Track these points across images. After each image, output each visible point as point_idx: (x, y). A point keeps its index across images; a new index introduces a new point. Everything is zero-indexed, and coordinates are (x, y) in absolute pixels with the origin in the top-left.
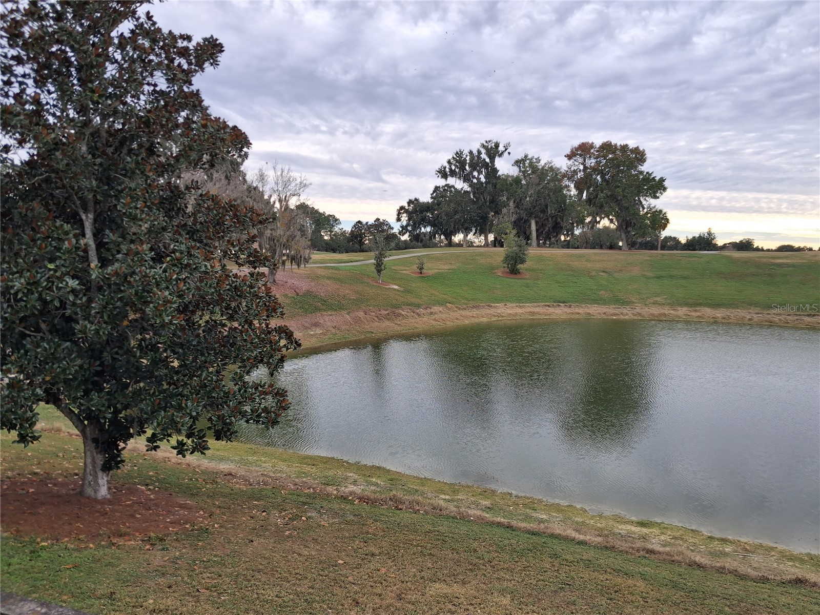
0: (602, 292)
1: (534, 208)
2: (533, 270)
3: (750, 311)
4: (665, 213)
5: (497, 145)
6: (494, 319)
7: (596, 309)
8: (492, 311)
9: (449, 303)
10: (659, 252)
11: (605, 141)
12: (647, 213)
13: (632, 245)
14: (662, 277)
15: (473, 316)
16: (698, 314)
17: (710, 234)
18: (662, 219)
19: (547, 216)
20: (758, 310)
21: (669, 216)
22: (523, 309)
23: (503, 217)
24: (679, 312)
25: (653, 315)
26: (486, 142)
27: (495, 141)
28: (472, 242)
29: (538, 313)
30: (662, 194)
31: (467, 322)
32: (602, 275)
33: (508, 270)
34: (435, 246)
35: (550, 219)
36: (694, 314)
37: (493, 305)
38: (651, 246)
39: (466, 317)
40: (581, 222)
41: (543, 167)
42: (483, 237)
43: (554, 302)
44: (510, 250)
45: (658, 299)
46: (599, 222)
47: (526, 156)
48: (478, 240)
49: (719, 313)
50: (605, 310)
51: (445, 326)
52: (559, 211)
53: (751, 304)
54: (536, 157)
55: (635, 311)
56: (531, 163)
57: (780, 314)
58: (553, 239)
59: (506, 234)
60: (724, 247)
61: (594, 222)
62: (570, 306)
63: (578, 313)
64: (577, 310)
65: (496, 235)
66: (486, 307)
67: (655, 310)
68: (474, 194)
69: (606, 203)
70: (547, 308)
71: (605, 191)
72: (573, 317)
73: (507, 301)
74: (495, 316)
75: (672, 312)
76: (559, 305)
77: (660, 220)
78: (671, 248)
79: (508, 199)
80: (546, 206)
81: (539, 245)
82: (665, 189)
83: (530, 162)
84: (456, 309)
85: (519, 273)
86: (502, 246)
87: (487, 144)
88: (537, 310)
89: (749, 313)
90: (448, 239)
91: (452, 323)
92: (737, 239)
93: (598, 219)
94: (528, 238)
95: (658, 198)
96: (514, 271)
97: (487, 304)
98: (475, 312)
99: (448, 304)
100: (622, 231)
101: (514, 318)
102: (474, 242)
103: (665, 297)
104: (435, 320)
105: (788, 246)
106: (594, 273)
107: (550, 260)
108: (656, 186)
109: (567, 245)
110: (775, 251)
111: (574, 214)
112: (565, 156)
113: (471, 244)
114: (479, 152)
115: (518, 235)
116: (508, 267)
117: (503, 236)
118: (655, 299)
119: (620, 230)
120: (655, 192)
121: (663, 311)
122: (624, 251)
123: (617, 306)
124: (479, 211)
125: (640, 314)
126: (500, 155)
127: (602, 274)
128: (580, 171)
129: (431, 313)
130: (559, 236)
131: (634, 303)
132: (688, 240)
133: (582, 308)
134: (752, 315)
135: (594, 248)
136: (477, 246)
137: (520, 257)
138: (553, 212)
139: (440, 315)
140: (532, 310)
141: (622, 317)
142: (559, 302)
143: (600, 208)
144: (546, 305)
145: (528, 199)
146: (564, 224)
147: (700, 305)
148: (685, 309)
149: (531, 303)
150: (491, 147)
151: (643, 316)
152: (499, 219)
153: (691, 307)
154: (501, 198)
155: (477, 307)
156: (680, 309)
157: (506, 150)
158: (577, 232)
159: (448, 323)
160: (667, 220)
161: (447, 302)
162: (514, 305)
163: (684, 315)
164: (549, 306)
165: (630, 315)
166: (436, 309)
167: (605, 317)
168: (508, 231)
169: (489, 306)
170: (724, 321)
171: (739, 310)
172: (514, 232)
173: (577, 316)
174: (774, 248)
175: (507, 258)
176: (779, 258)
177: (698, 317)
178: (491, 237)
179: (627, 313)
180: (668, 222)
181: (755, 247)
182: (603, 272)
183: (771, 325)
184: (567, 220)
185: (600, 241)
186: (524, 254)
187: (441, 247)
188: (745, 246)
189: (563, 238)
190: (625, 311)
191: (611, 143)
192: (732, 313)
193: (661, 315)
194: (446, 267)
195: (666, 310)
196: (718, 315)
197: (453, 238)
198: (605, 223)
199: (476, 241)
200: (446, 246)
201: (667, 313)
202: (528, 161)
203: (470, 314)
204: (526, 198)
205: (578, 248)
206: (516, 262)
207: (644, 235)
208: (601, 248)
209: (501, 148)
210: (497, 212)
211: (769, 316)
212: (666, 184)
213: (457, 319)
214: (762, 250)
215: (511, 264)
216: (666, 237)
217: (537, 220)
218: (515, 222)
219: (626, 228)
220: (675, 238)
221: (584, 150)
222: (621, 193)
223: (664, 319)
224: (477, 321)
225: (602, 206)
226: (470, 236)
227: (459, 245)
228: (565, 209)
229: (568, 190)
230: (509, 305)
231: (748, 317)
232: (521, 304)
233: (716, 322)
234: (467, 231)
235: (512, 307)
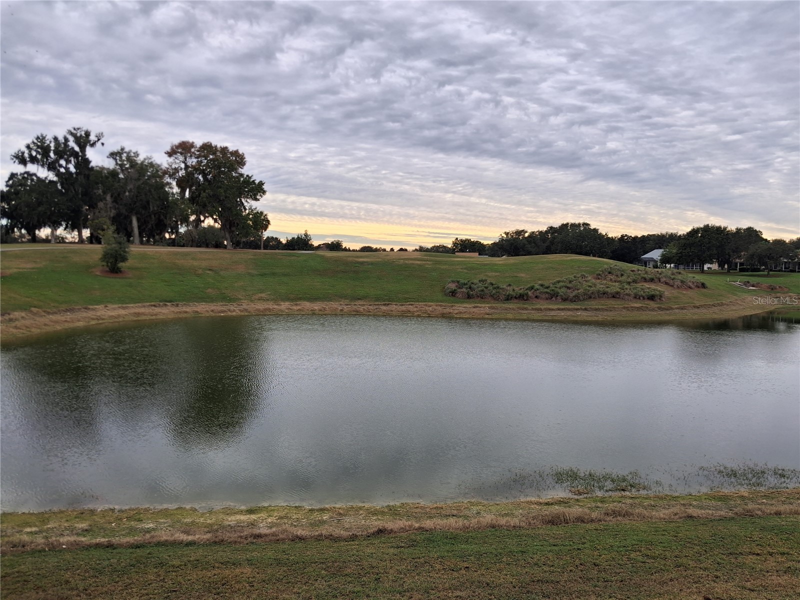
0: (210, 290)
1: (135, 204)
2: (136, 269)
3: (342, 303)
4: (266, 215)
5: (88, 134)
6: (93, 322)
7: (203, 306)
8: (90, 314)
9: (35, 307)
10: (262, 251)
11: (206, 141)
12: (249, 214)
13: (237, 245)
14: (265, 274)
15: (66, 321)
16: (299, 307)
17: (306, 235)
18: (264, 220)
19: (149, 212)
20: (347, 301)
21: (269, 218)
22: (127, 310)
23: (99, 212)
24: (283, 306)
25: (258, 310)
26: (74, 129)
27: (85, 129)
28: (63, 238)
29: (143, 314)
30: (261, 196)
31: (59, 328)
32: (208, 274)
33: (108, 269)
34: (15, 241)
35: (153, 216)
36: (295, 308)
37: (91, 307)
38: (255, 245)
39: (56, 322)
40: (185, 220)
41: (142, 163)
42: (76, 233)
43: (161, 301)
44: (109, 247)
45: (263, 295)
46: (203, 221)
47: (122, 149)
48: (72, 236)
49: (317, 306)
50: (213, 308)
51: (29, 333)
52: (162, 209)
53: (341, 297)
54: (134, 151)
55: (242, 308)
56: (129, 158)
57: (364, 305)
58: (157, 237)
59: (103, 230)
60: (319, 247)
61: (198, 221)
62: (177, 305)
63: (186, 312)
64: (184, 309)
65: (92, 231)
66: (83, 310)
67: (260, 306)
68: (62, 185)
69: (209, 203)
70: (153, 308)
71: (207, 191)
72: (181, 316)
73: (108, 302)
74: (93, 319)
75: (276, 307)
76: (166, 305)
77: (261, 221)
78: (273, 248)
79: (104, 193)
80: (148, 202)
81: (142, 243)
82: (264, 192)
83: (128, 156)
84: (43, 314)
85: (121, 272)
86: (100, 243)
87: (75, 132)
88: (142, 310)
89: (341, 304)
90: (31, 233)
91: (39, 330)
92: (329, 241)
93: (202, 218)
94: (129, 234)
95: (259, 200)
96: (114, 270)
97: (85, 306)
98: (69, 316)
99: (33, 309)
100: (225, 230)
101: (116, 320)
102: (66, 238)
103: (269, 293)
104: (16, 327)
105: (368, 247)
106: (200, 271)
107: (154, 259)
108: (257, 190)
109: (172, 243)
110: (359, 251)
111: (177, 212)
112: (165, 153)
113: (62, 240)
114: (66, 140)
115: (118, 231)
116: (108, 266)
117: (99, 231)
118: (260, 295)
119: (224, 230)
120: (255, 195)
121: (267, 306)
122: (229, 250)
123: (224, 303)
124: (70, 204)
125: (246, 310)
126: (93, 145)
127: (208, 272)
128: (181, 169)
129: (11, 320)
130: (163, 234)
131: (241, 299)
132: (287, 241)
133: (190, 306)
134: (343, 306)
135: (200, 247)
136: (71, 243)
137: (120, 255)
138: (156, 209)
139: (23, 322)
140: (137, 310)
141: (230, 313)
142: (165, 301)
143: (204, 207)
144: (152, 306)
145: (127, 194)
146: (168, 222)
147: (300, 299)
148: (287, 303)
149: (135, 303)
150: (81, 135)
151: (249, 312)
152: (94, 213)
153: (292, 302)
154: (95, 191)
155: (71, 310)
156: (282, 303)
157: (99, 140)
158: (182, 230)
159: (33, 330)
160: (268, 222)
161: (31, 306)
162: (116, 306)
163: (287, 309)
164: (155, 306)
165: (237, 311)
166: (17, 314)
167: (213, 314)
168: (105, 227)
169: (86, 308)
170: (320, 313)
171: (332, 303)
172: (113, 228)
173: (185, 315)
174: (358, 249)
175: (106, 256)
176: (361, 257)
177: (299, 310)
178: (86, 233)
179: (234, 310)
180: (269, 224)
181: (343, 248)
182: (210, 270)
183: (357, 314)
184: (171, 218)
185: (206, 240)
186: (125, 252)
187: (22, 242)
188: (336, 246)
189: (167, 236)
190: (232, 308)
191: (211, 144)
192: (327, 305)
193: (265, 310)
194: (29, 266)
195: (271, 305)
196: (316, 308)
197: (37, 232)
198: (209, 222)
199: (69, 236)
200: (29, 241)
201: (271, 308)
202: (125, 155)
203: (63, 318)
204: (125, 192)
205: (183, 246)
206: (116, 260)
207: (247, 235)
208: (207, 246)
209: (93, 138)
210: (93, 206)
211: (355, 307)
212: (265, 187)
213: (45, 325)
214: (349, 250)
215: (111, 263)
216: (268, 237)
217: (139, 216)
218: (114, 218)
219: (230, 228)
220: (276, 238)
221: (184, 148)
222: (224, 193)
223: (269, 313)
224: (71, 325)
225: (204, 206)
226: (60, 231)
227: (46, 241)
228: (168, 206)
229: (170, 188)
230: (110, 306)
231: (340, 308)
232: (124, 305)
233: (314, 314)
234: (55, 225)
235: (114, 309)
